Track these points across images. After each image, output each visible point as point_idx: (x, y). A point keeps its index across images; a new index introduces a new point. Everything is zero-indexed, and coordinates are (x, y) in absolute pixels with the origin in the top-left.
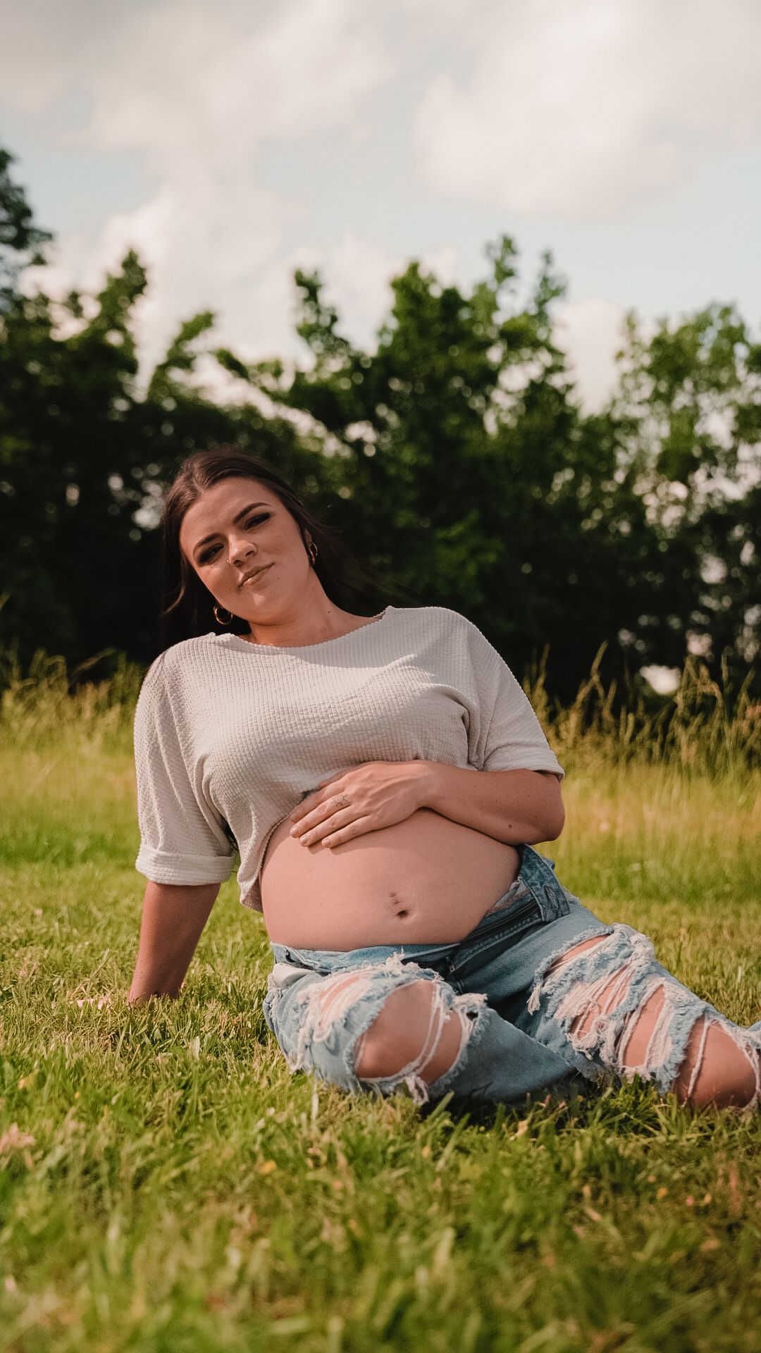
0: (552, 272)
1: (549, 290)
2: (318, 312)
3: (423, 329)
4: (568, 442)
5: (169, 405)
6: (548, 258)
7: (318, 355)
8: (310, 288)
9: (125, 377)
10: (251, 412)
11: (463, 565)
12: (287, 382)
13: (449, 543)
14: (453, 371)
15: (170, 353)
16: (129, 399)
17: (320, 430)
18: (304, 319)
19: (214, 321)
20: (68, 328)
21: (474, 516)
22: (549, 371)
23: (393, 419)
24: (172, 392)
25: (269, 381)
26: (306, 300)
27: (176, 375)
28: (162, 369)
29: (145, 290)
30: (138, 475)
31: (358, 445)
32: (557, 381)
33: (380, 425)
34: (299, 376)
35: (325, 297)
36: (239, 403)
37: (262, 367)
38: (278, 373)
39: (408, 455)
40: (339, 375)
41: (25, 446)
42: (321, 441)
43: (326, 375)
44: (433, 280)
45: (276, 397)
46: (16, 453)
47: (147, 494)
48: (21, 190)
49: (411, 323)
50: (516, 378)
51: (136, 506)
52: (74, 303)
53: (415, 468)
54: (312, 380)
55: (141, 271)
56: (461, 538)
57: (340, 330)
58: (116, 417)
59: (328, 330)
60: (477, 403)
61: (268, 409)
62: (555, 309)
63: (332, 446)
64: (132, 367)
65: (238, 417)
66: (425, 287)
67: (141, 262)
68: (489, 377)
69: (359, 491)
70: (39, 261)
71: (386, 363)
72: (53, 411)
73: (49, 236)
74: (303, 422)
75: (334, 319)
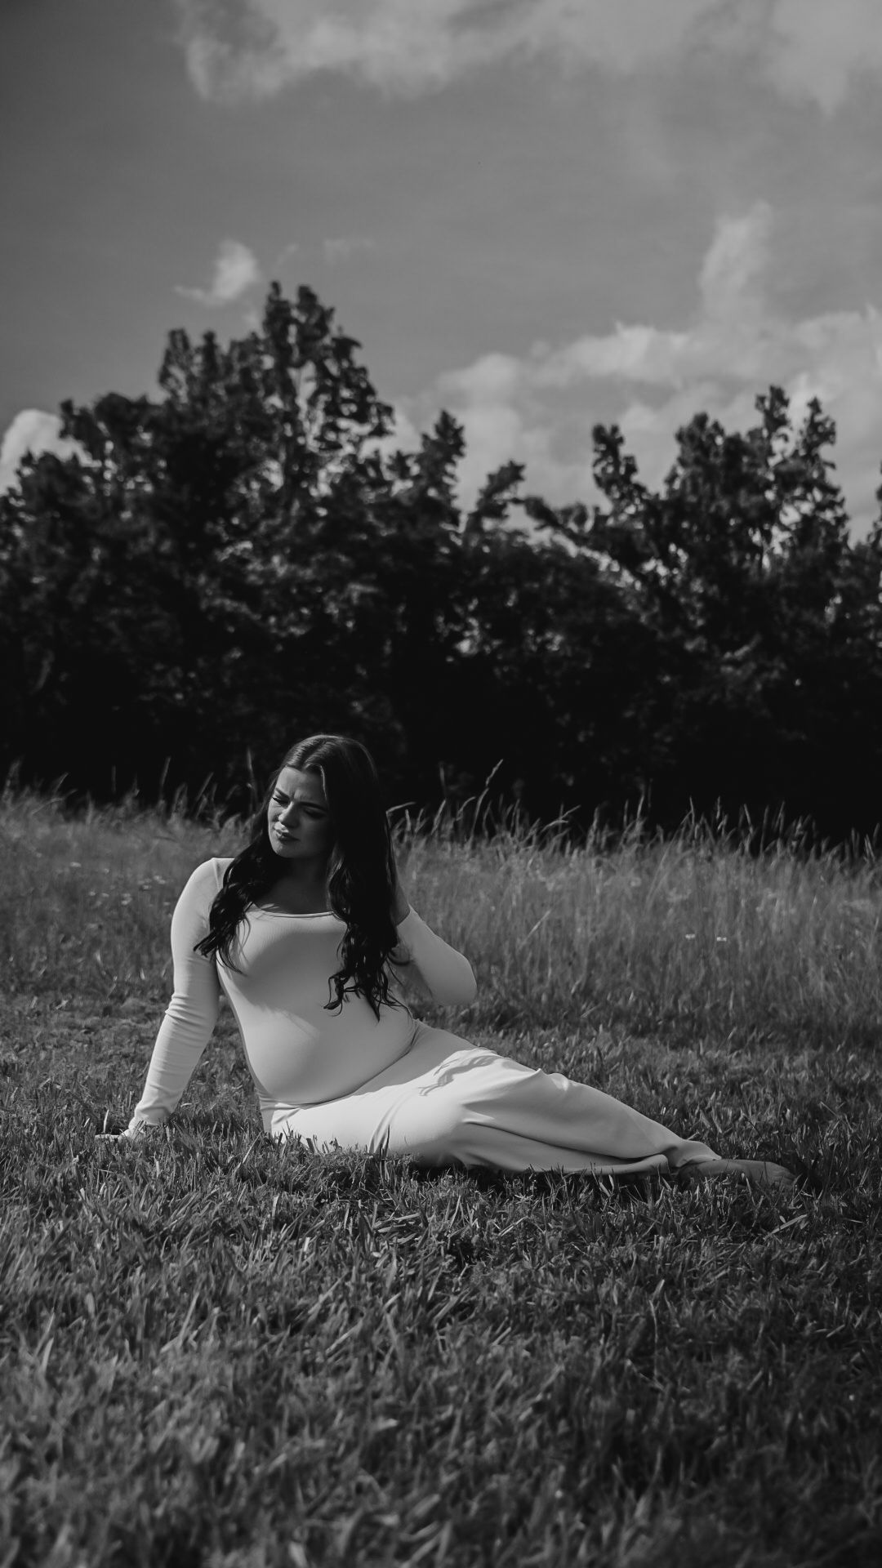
0: (819, 418)
1: (819, 432)
2: (617, 464)
3: (710, 474)
4: (836, 570)
5: (486, 549)
6: (815, 406)
7: (616, 502)
8: (608, 441)
9: (448, 527)
10: (559, 552)
11: (749, 683)
12: (589, 525)
13: (735, 663)
14: (736, 511)
15: (479, 503)
16: (452, 545)
17: (616, 568)
18: (604, 470)
19: (524, 473)
20: (400, 487)
21: (756, 639)
22: (820, 507)
23: (683, 556)
24: (488, 538)
25: (573, 526)
26: (604, 455)
27: (488, 524)
28: (476, 518)
29: (465, 450)
30: (459, 610)
31: (651, 579)
32: (828, 515)
33: (670, 562)
34: (600, 519)
35: (624, 451)
36: (548, 544)
37: (567, 512)
38: (581, 519)
39: (697, 586)
40: (632, 517)
41: (370, 590)
42: (618, 575)
43: (623, 518)
44: (718, 429)
45: (578, 539)
46: (362, 596)
47: (469, 627)
48: (363, 370)
49: (699, 470)
50: (791, 515)
51: (461, 638)
52: (400, 463)
53: (703, 597)
54: (611, 522)
55: (458, 432)
56: (747, 658)
57: (635, 478)
58: (440, 560)
59: (626, 479)
60: (757, 538)
61: (572, 549)
62: (825, 452)
63: (627, 578)
64: (454, 517)
65: (547, 556)
66: (712, 437)
67: (458, 425)
68: (770, 515)
69: (653, 618)
70: (379, 432)
71: (676, 505)
72: (387, 559)
73: (388, 410)
74: (604, 561)
75: (632, 469)
